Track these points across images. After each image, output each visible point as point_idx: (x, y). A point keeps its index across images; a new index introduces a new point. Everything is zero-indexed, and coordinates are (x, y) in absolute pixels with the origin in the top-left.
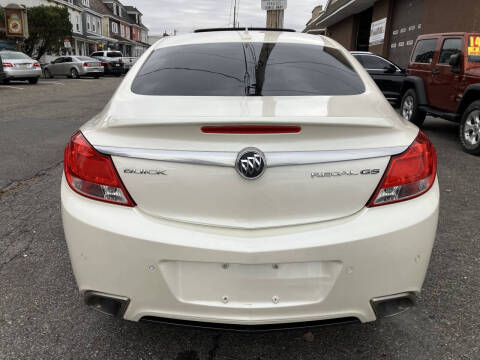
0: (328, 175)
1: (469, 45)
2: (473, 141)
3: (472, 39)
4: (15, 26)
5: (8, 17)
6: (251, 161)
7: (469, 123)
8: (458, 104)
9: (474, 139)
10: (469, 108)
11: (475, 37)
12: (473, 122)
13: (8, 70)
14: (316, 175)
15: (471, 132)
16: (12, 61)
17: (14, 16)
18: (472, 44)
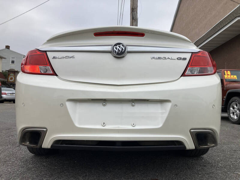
0: (159, 58)
1: (225, 74)
2: (236, 117)
3: (225, 72)
4: (11, 79)
5: (9, 75)
6: (120, 47)
7: (231, 109)
8: (224, 101)
9: (236, 116)
10: (230, 101)
11: (227, 71)
12: (234, 108)
13: (4, 96)
14: (153, 58)
15: (233, 113)
16: (7, 92)
17: (12, 74)
18: (226, 74)
